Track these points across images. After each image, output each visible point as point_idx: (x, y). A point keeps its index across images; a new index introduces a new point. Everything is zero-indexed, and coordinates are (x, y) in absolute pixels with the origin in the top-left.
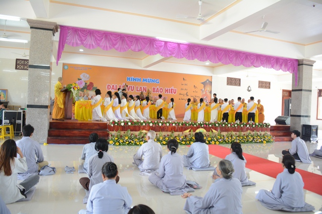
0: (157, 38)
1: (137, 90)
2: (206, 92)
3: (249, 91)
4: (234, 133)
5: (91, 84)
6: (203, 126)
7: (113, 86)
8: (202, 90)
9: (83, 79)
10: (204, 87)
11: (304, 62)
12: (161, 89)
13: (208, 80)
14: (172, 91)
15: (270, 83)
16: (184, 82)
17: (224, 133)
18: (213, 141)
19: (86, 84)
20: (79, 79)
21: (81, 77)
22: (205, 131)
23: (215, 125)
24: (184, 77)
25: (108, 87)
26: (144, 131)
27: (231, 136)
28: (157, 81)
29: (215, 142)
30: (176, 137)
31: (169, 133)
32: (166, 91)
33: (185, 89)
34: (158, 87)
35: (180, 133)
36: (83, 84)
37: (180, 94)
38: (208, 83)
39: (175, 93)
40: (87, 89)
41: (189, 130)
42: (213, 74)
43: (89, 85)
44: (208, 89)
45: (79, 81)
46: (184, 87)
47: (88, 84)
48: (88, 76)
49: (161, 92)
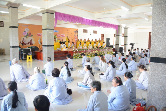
0: (83, 17)
3: (90, 35)
5: (30, 33)
7: (40, 34)
8: (74, 35)
9: (26, 31)
11: (120, 26)
12: (59, 35)
15: (97, 31)
16: (68, 32)
19: (28, 33)
20: (25, 31)
21: (25, 30)
24: (68, 29)
25: (38, 35)
28: (58, 31)
31: (89, 53)
36: (27, 34)
38: (76, 32)
40: (28, 36)
42: (78, 28)
43: (29, 34)
44: (76, 34)
45: (25, 32)
47: (29, 33)
48: (28, 29)
49: (59, 36)
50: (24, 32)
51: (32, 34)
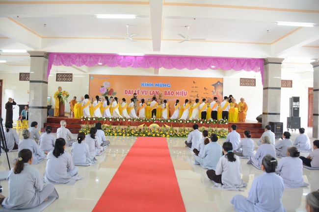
1: (150, 94)
2: (217, 94)
4: (187, 128)
5: (112, 90)
6: (155, 122)
7: (130, 91)
8: (213, 91)
9: (105, 86)
10: (215, 89)
11: (269, 61)
12: (173, 92)
13: (218, 82)
14: (182, 94)
16: (194, 85)
17: (177, 128)
18: (163, 135)
19: (107, 90)
20: (102, 87)
21: (104, 84)
22: (158, 126)
23: (167, 121)
24: (194, 81)
25: (125, 92)
26: (106, 125)
27: (184, 131)
28: (169, 86)
29: (166, 135)
30: (131, 130)
31: (126, 127)
32: (177, 93)
33: (196, 92)
34: (169, 90)
35: (135, 127)
36: (106, 91)
37: (191, 96)
39: (185, 95)
40: (109, 94)
41: (143, 125)
42: (224, 76)
43: (110, 92)
44: (219, 90)
46: (195, 89)
47: (109, 90)
48: (109, 83)
49: (173, 95)
50: (101, 89)
51: (114, 91)
